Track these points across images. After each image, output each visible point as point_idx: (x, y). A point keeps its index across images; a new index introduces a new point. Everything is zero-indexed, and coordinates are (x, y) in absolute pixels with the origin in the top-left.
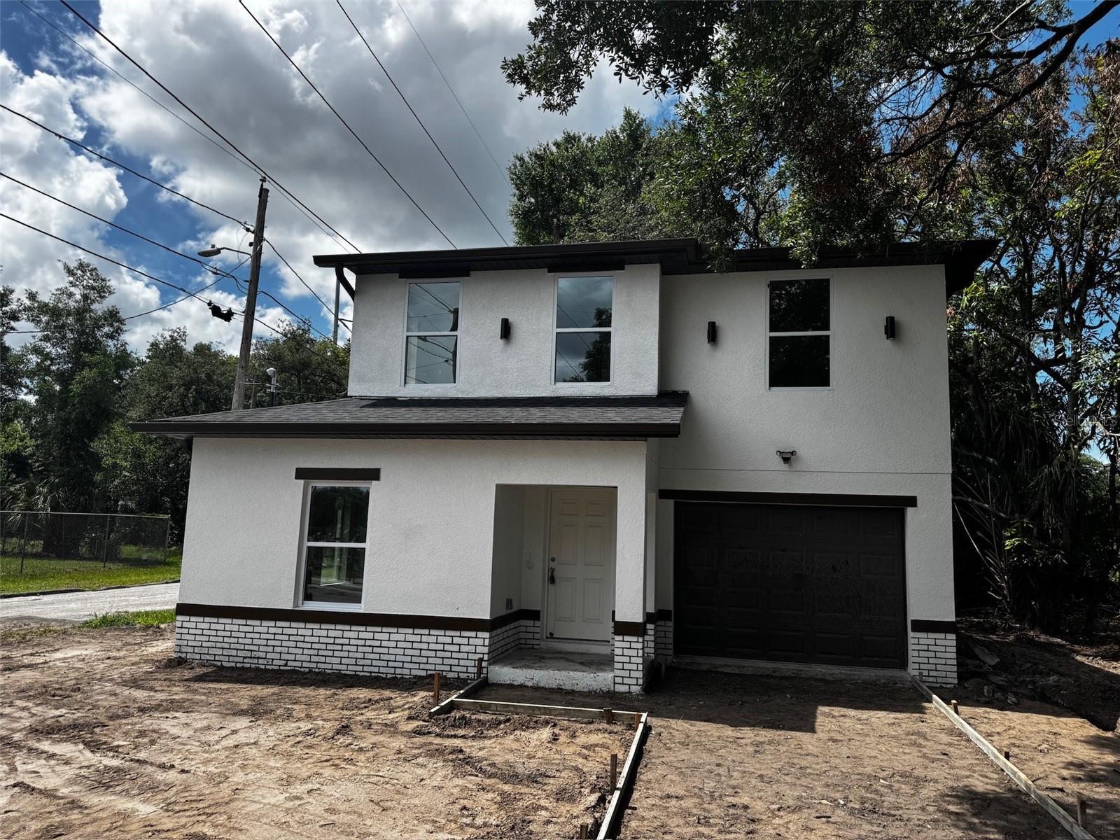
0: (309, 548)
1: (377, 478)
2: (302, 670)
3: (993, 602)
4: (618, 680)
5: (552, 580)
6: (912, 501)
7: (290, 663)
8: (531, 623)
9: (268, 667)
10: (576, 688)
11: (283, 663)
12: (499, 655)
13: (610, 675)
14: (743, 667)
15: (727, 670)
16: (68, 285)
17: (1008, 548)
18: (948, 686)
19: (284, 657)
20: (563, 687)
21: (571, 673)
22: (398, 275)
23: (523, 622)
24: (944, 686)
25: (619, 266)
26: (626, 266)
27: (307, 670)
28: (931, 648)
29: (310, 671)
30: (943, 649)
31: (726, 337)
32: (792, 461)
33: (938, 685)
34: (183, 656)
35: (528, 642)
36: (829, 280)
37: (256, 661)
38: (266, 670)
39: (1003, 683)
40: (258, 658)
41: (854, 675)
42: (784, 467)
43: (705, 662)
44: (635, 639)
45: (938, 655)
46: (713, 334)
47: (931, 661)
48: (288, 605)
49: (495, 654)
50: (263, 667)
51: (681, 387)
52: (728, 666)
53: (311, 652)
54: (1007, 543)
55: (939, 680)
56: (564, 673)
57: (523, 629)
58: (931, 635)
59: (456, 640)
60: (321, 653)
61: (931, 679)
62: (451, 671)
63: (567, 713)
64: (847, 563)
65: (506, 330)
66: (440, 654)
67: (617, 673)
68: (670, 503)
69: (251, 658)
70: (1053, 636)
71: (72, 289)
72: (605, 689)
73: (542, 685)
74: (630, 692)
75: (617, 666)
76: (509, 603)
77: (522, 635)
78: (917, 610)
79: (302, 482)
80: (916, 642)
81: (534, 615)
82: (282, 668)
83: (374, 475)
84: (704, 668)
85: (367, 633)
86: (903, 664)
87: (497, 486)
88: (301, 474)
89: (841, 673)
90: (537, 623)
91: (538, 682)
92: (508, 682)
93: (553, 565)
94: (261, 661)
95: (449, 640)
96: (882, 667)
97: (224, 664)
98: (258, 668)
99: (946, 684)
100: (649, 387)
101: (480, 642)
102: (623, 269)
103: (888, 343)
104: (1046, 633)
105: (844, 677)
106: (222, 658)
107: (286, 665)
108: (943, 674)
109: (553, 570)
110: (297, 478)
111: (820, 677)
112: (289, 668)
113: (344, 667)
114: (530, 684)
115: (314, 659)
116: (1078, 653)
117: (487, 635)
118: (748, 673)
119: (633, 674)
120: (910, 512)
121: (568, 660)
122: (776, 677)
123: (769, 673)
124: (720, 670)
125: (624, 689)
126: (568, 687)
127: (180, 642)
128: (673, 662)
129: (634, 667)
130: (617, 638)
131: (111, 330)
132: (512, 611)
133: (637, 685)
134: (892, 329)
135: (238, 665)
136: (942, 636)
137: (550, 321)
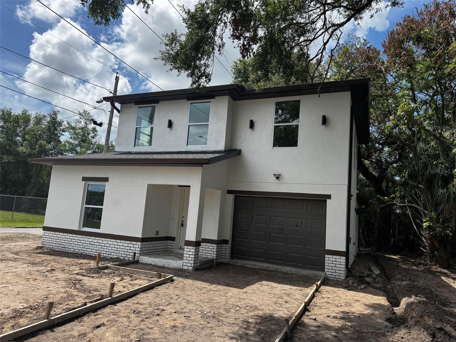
0: (86, 207)
1: (108, 181)
2: (79, 253)
3: (423, 253)
4: (184, 264)
5: (182, 225)
6: (329, 197)
7: (75, 250)
8: (172, 242)
9: (69, 251)
10: (169, 267)
11: (73, 250)
12: (143, 253)
13: (181, 262)
14: (255, 265)
15: (248, 266)
16: (79, 119)
17: (425, 227)
18: (340, 280)
19: (74, 248)
20: (164, 266)
21: (168, 260)
23: (169, 242)
24: (338, 280)
25: (213, 97)
26: (216, 97)
27: (81, 253)
28: (334, 262)
29: (82, 254)
30: (339, 263)
31: (256, 125)
32: (280, 178)
33: (336, 279)
34: (44, 245)
35: (170, 249)
36: (300, 100)
37: (65, 249)
39: (370, 281)
40: (66, 248)
41: (300, 272)
42: (277, 181)
43: (240, 262)
44: (192, 248)
45: (337, 266)
46: (252, 125)
47: (334, 268)
48: (76, 229)
50: (67, 251)
51: (238, 147)
52: (249, 264)
53: (82, 247)
54: (424, 224)
55: (337, 277)
56: (166, 260)
57: (169, 244)
58: (334, 257)
59: (130, 245)
60: (86, 247)
61: (333, 276)
62: (126, 257)
63: (145, 273)
64: (302, 223)
65: (170, 124)
66: (123, 250)
67: (184, 261)
68: (231, 197)
69: (64, 247)
70: (445, 268)
71: (81, 120)
72: (179, 268)
73: (157, 264)
74: (188, 269)
75: (185, 258)
76: (157, 233)
77: (168, 247)
78: (329, 246)
79: (84, 182)
80: (329, 258)
81: (173, 239)
82: (73, 252)
83: (106, 180)
84: (240, 264)
85: (100, 240)
86: (323, 270)
87: (148, 185)
88: (84, 179)
89: (294, 271)
90: (174, 242)
91: (156, 263)
92: (146, 263)
93: (183, 219)
95: (127, 245)
96: (315, 270)
97: (56, 249)
98: (65, 252)
99: (339, 279)
100: (221, 147)
101: (137, 246)
102: (214, 98)
104: (442, 268)
105: (295, 273)
106: (55, 247)
107: (74, 251)
108: (338, 274)
109: (183, 221)
110: (83, 180)
111: (286, 272)
112: (75, 252)
113: (92, 253)
114: (153, 264)
115: (83, 249)
117: (140, 244)
118: (256, 268)
119: (190, 262)
120: (328, 201)
121: (176, 256)
122: (267, 271)
123: (265, 268)
124: (246, 266)
125: (186, 268)
126: (166, 266)
127: (43, 241)
128: (228, 261)
129: (191, 259)
130: (186, 247)
131: (94, 135)
132: (157, 236)
133: (191, 266)
134: (325, 121)
135: (60, 250)
136: (339, 257)
137: (187, 121)
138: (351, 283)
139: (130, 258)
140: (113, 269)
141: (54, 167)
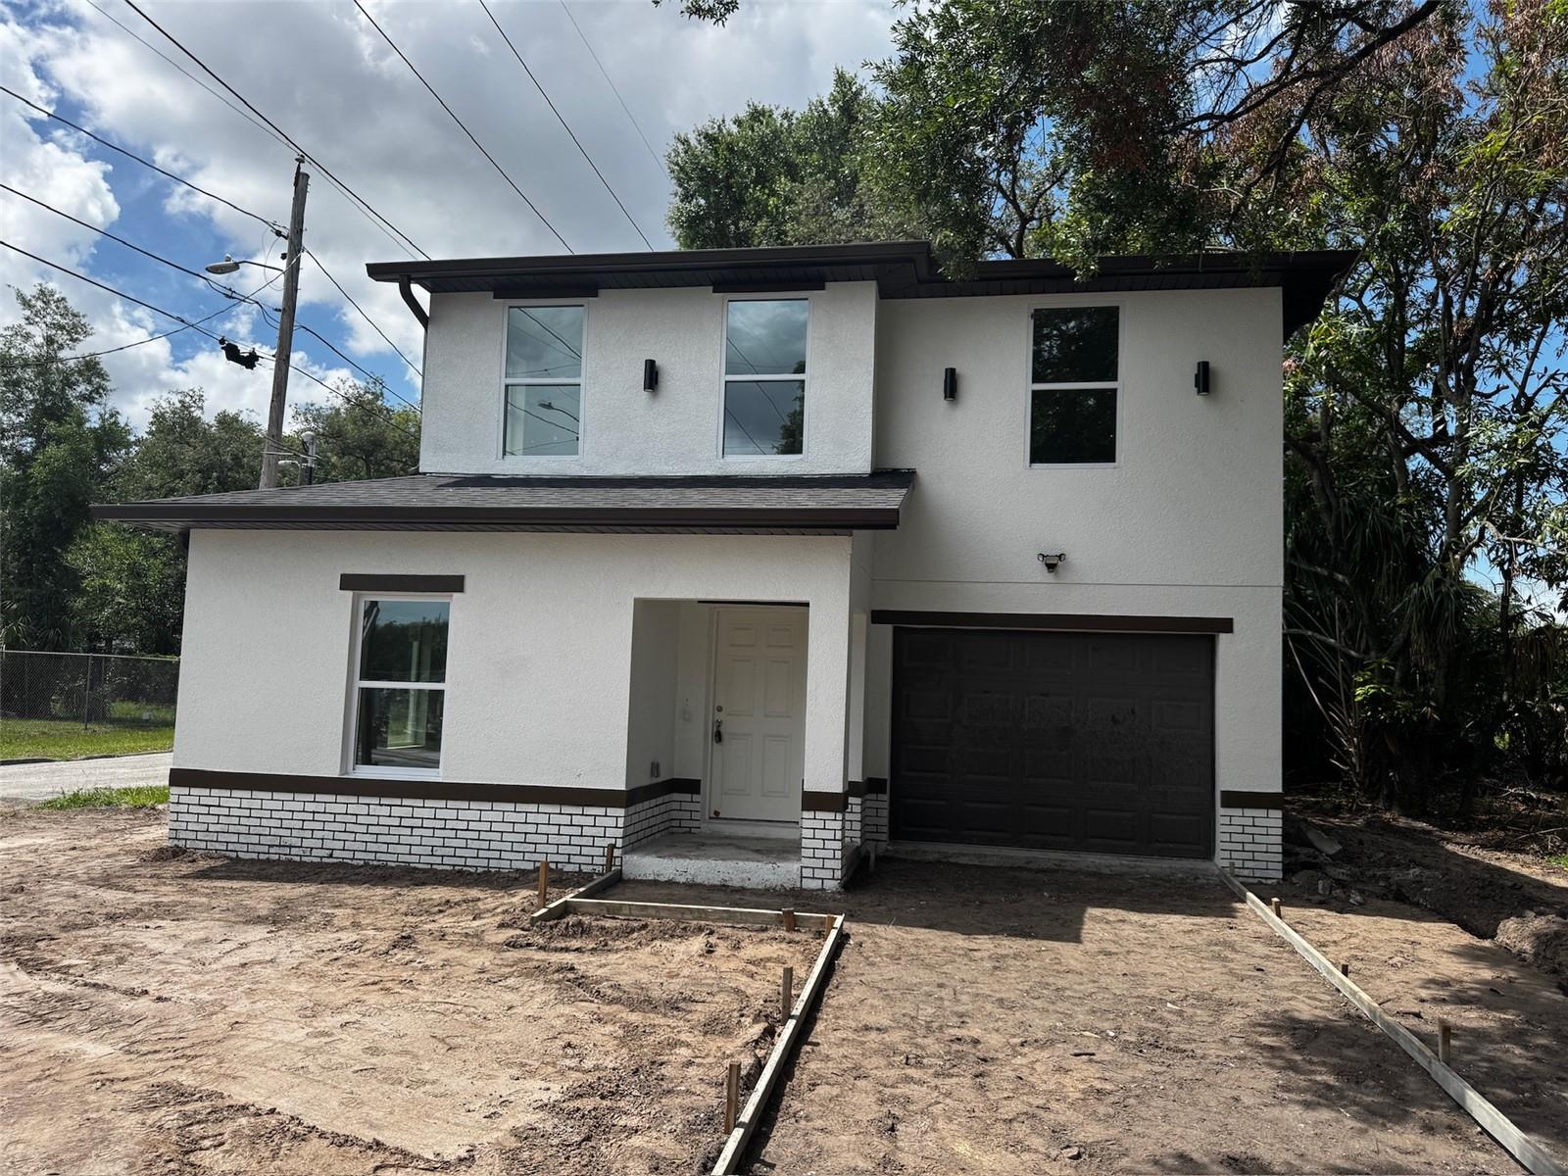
0: (362, 690)
1: (461, 589)
2: (354, 862)
3: (1337, 774)
4: (807, 873)
5: (718, 737)
6: (1227, 625)
7: (336, 854)
8: (687, 797)
9: (304, 859)
10: (748, 885)
11: (326, 853)
12: (637, 841)
13: (796, 866)
14: (985, 856)
15: (963, 860)
16: (23, 322)
17: (1359, 698)
18: (1269, 882)
19: (328, 844)
20: (730, 884)
21: (741, 863)
22: (492, 294)
23: (676, 796)
24: (1264, 881)
25: (817, 284)
26: (827, 284)
27: (362, 862)
28: (1247, 830)
29: (366, 864)
30: (1264, 830)
31: (966, 387)
32: (1059, 569)
33: (1256, 881)
34: (181, 844)
35: (684, 823)
36: (1118, 308)
37: (287, 851)
38: (302, 863)
39: (1345, 878)
40: (290, 847)
41: (1140, 866)
42: (1050, 577)
43: (932, 850)
44: (831, 815)
45: (1258, 839)
46: (952, 386)
47: (1247, 847)
48: (334, 772)
49: (634, 838)
50: (297, 859)
51: (904, 463)
52: (964, 855)
53: (367, 838)
54: (1359, 691)
55: (1258, 874)
56: (731, 864)
57: (676, 806)
58: (1249, 812)
59: (576, 820)
60: (381, 838)
61: (1246, 872)
62: (569, 863)
63: (731, 916)
64: (1133, 712)
65: (652, 377)
66: (553, 839)
67: (806, 862)
68: (888, 630)
69: (280, 846)
70: (1417, 818)
71: (30, 329)
72: (788, 886)
73: (699, 880)
74: (823, 889)
75: (805, 853)
76: (655, 768)
77: (674, 815)
78: (1228, 779)
79: (349, 594)
80: (1228, 823)
81: (692, 787)
82: (324, 860)
83: (455, 584)
84: (931, 858)
85: (447, 810)
86: (1208, 853)
87: (636, 600)
88: (349, 582)
89: (1122, 865)
90: (696, 797)
91: (694, 876)
92: (651, 878)
93: (719, 716)
94: (294, 851)
95: (566, 820)
96: (1180, 857)
97: (241, 855)
98: (290, 861)
99: (1266, 878)
100: (860, 462)
101: (611, 822)
102: (822, 288)
103: (1199, 400)
104: (1407, 816)
105: (1125, 869)
106: (237, 847)
107: (331, 856)
108: (1263, 865)
109: (719, 724)
110: (342, 588)
111: (1093, 869)
112: (335, 861)
113: (415, 859)
114: (682, 880)
115: (371, 847)
116: (1449, 841)
117: (621, 812)
118: (991, 865)
119: (829, 864)
120: (1223, 639)
121: (739, 847)
122: (1030, 870)
123: (1021, 864)
124: (952, 860)
125: (814, 885)
126: (736, 883)
127: (176, 825)
128: (887, 850)
129: (830, 854)
130: (806, 814)
131: (90, 388)
132: (656, 780)
133: (833, 879)
134: (1205, 379)
135: (262, 857)
136: (1262, 813)
137: (716, 365)
138: (1323, 889)
139: (582, 867)
140: (590, 910)
141: (195, 536)
